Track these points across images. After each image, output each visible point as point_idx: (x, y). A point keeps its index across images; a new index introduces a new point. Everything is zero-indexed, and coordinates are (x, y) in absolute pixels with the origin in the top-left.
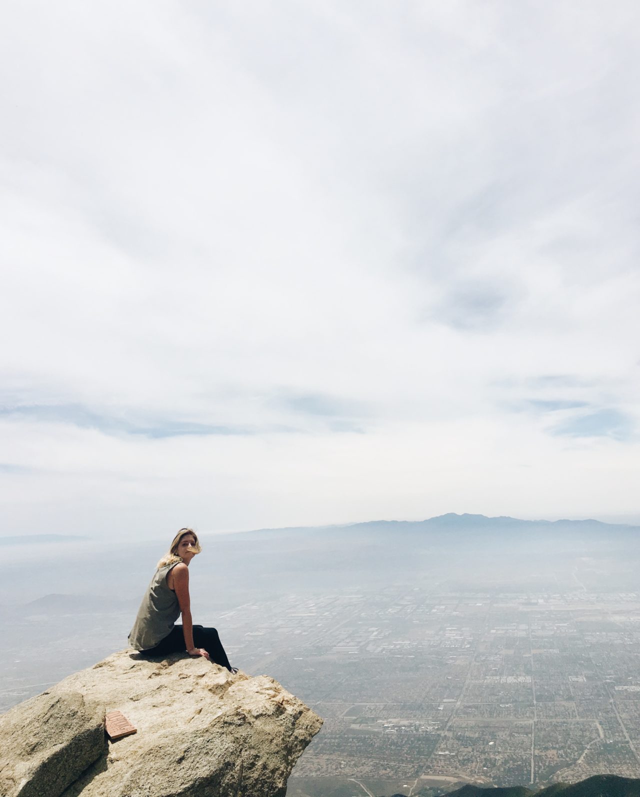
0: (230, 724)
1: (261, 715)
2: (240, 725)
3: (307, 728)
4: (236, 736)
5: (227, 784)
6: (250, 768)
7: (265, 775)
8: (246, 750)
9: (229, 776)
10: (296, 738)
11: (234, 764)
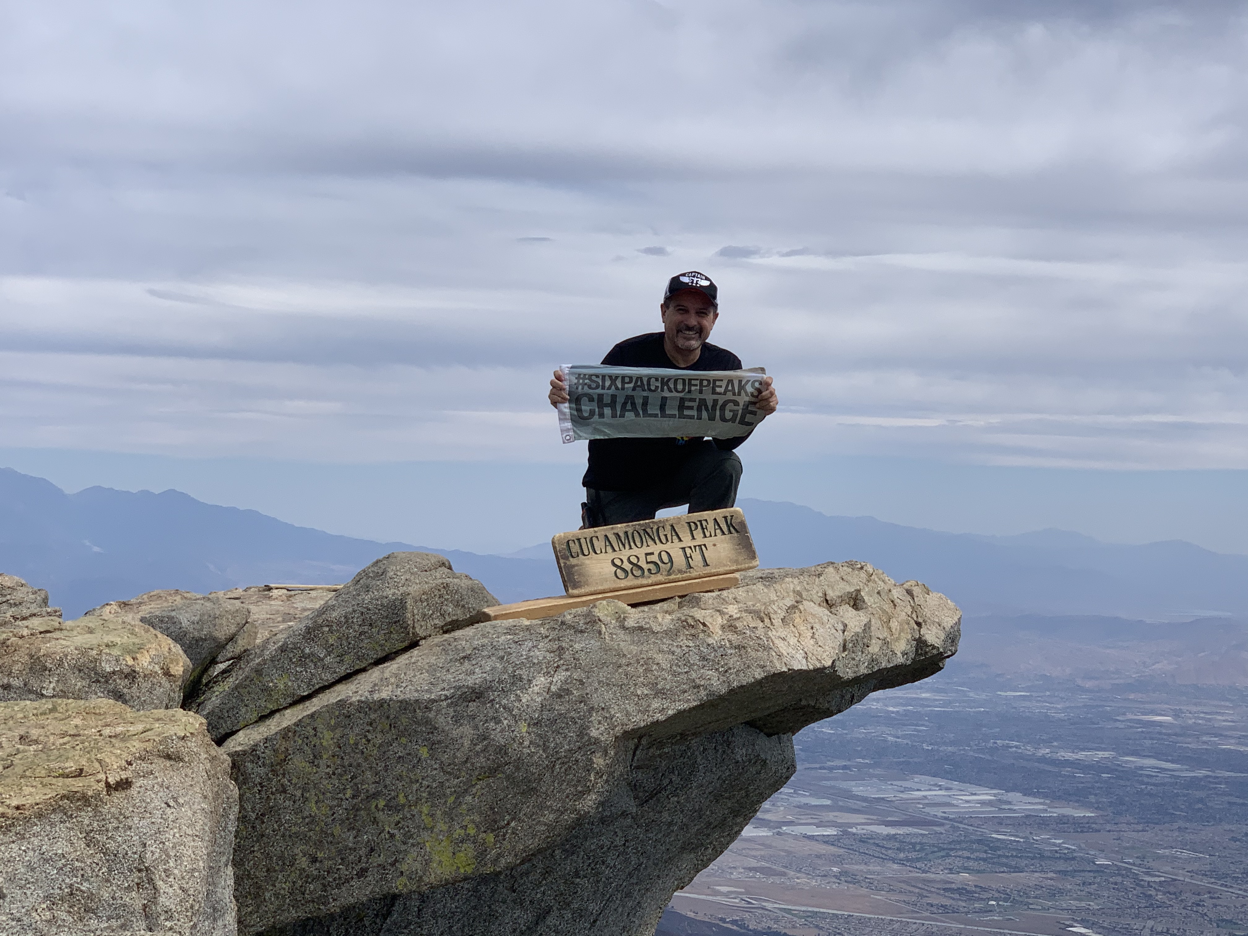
0: (570, 627)
1: (641, 629)
2: (582, 632)
3: (726, 671)
4: (564, 645)
6: (560, 696)
7: (579, 712)
8: (567, 670)
11: (530, 681)
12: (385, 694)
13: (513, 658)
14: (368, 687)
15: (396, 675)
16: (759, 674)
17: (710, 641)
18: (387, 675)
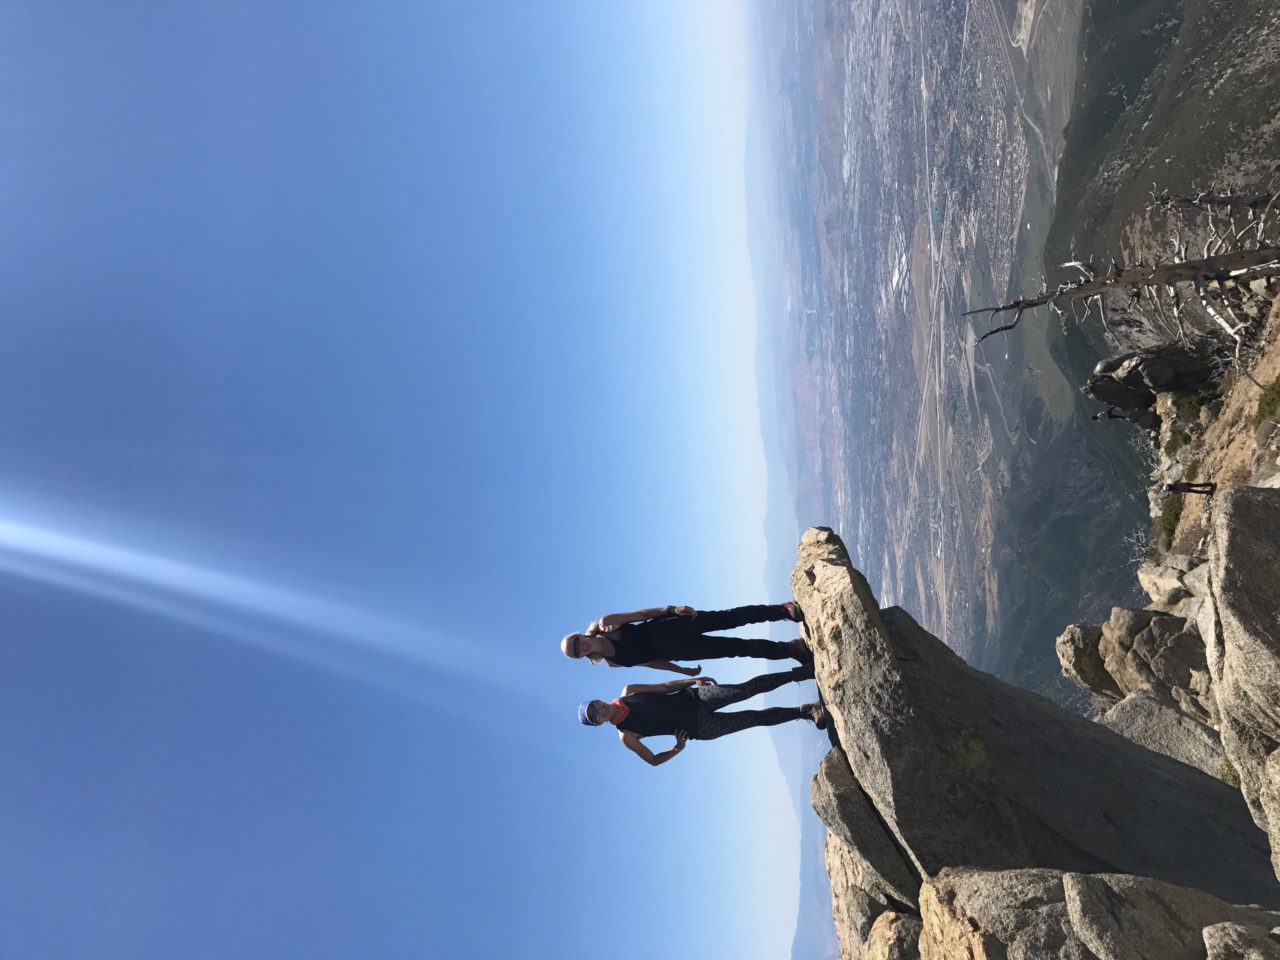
0: (842, 699)
1: (839, 661)
2: (844, 692)
5: (890, 730)
6: (881, 700)
7: (888, 688)
8: (865, 698)
9: (883, 726)
10: (863, 631)
11: (875, 717)
12: (890, 799)
13: (863, 727)
14: (887, 810)
15: (879, 794)
16: (855, 597)
17: (840, 625)
18: (879, 799)
